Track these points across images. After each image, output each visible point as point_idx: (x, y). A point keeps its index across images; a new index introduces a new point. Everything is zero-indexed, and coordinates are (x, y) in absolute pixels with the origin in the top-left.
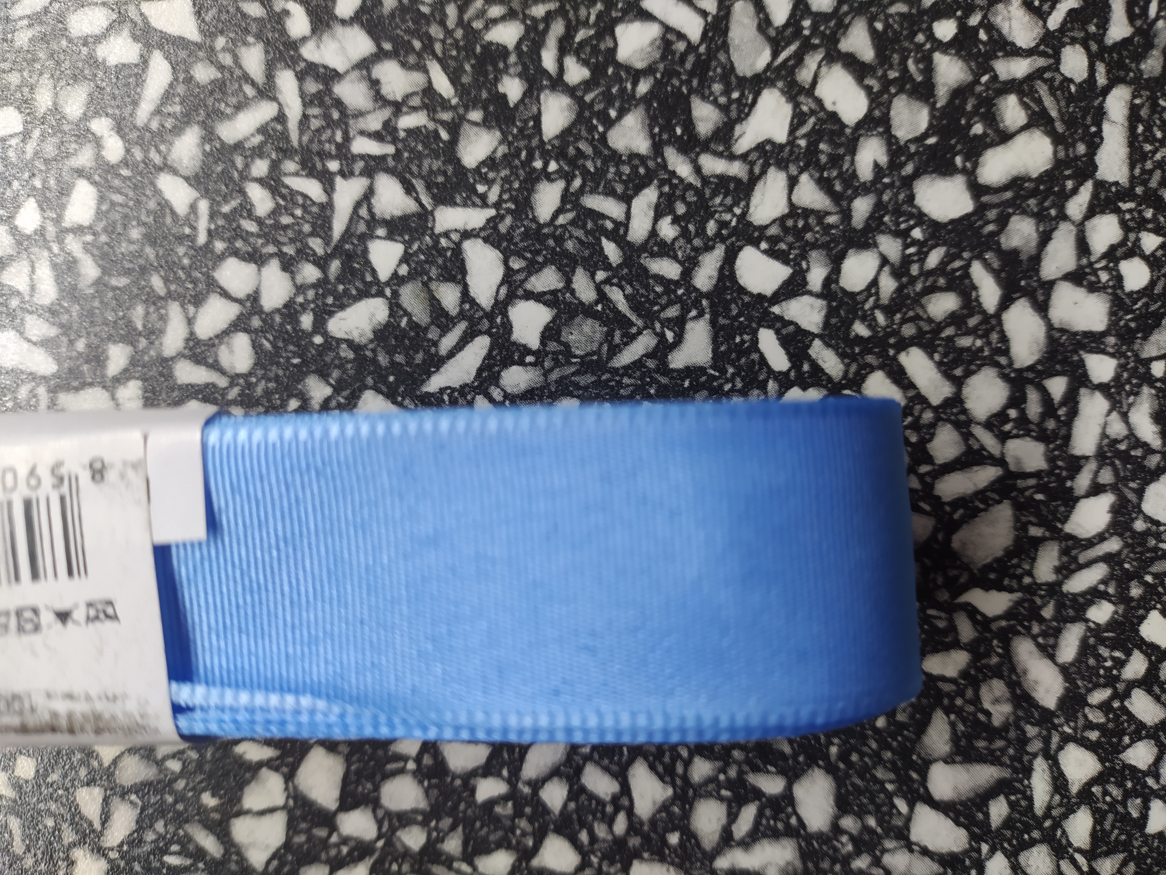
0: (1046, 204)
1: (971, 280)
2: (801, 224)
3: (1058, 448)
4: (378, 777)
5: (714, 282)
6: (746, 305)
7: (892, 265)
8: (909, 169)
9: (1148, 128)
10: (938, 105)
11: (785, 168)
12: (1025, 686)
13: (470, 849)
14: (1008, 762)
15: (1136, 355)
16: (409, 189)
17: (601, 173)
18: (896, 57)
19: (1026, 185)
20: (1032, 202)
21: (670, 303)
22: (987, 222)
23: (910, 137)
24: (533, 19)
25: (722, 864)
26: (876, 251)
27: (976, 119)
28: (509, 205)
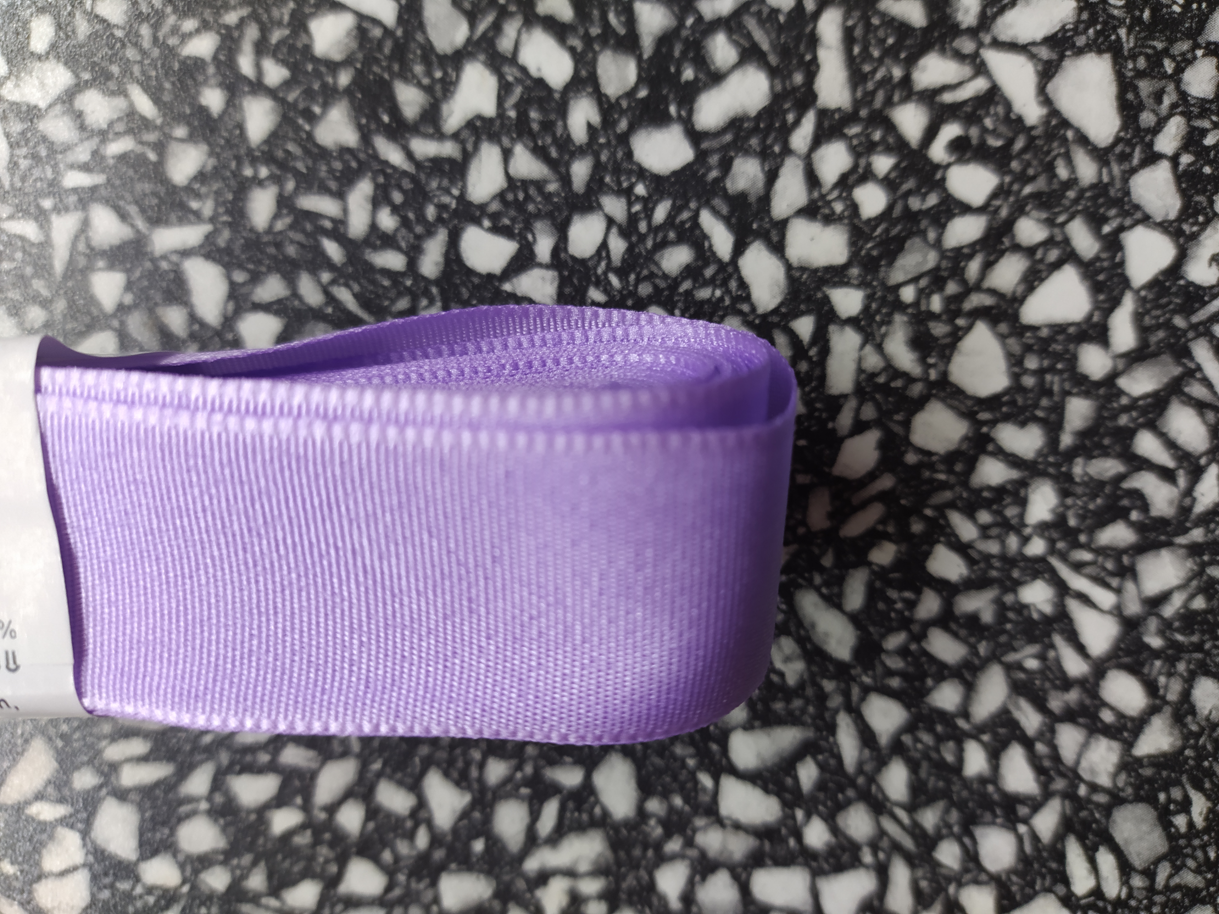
0: (769, 142)
1: (702, 231)
2: (521, 196)
3: (813, 390)
4: (174, 820)
5: (441, 268)
6: (476, 287)
7: (620, 227)
8: (623, 125)
9: (865, 49)
10: (646, 56)
11: (499, 142)
12: (815, 639)
13: (275, 882)
14: (809, 721)
15: (883, 284)
16: (123, 216)
17: (312, 171)
18: (596, 13)
19: (746, 125)
20: (754, 142)
21: (400, 295)
22: (709, 169)
23: (621, 93)
24: (227, 27)
25: (532, 865)
26: (601, 213)
27: (686, 65)
28: (225, 218)
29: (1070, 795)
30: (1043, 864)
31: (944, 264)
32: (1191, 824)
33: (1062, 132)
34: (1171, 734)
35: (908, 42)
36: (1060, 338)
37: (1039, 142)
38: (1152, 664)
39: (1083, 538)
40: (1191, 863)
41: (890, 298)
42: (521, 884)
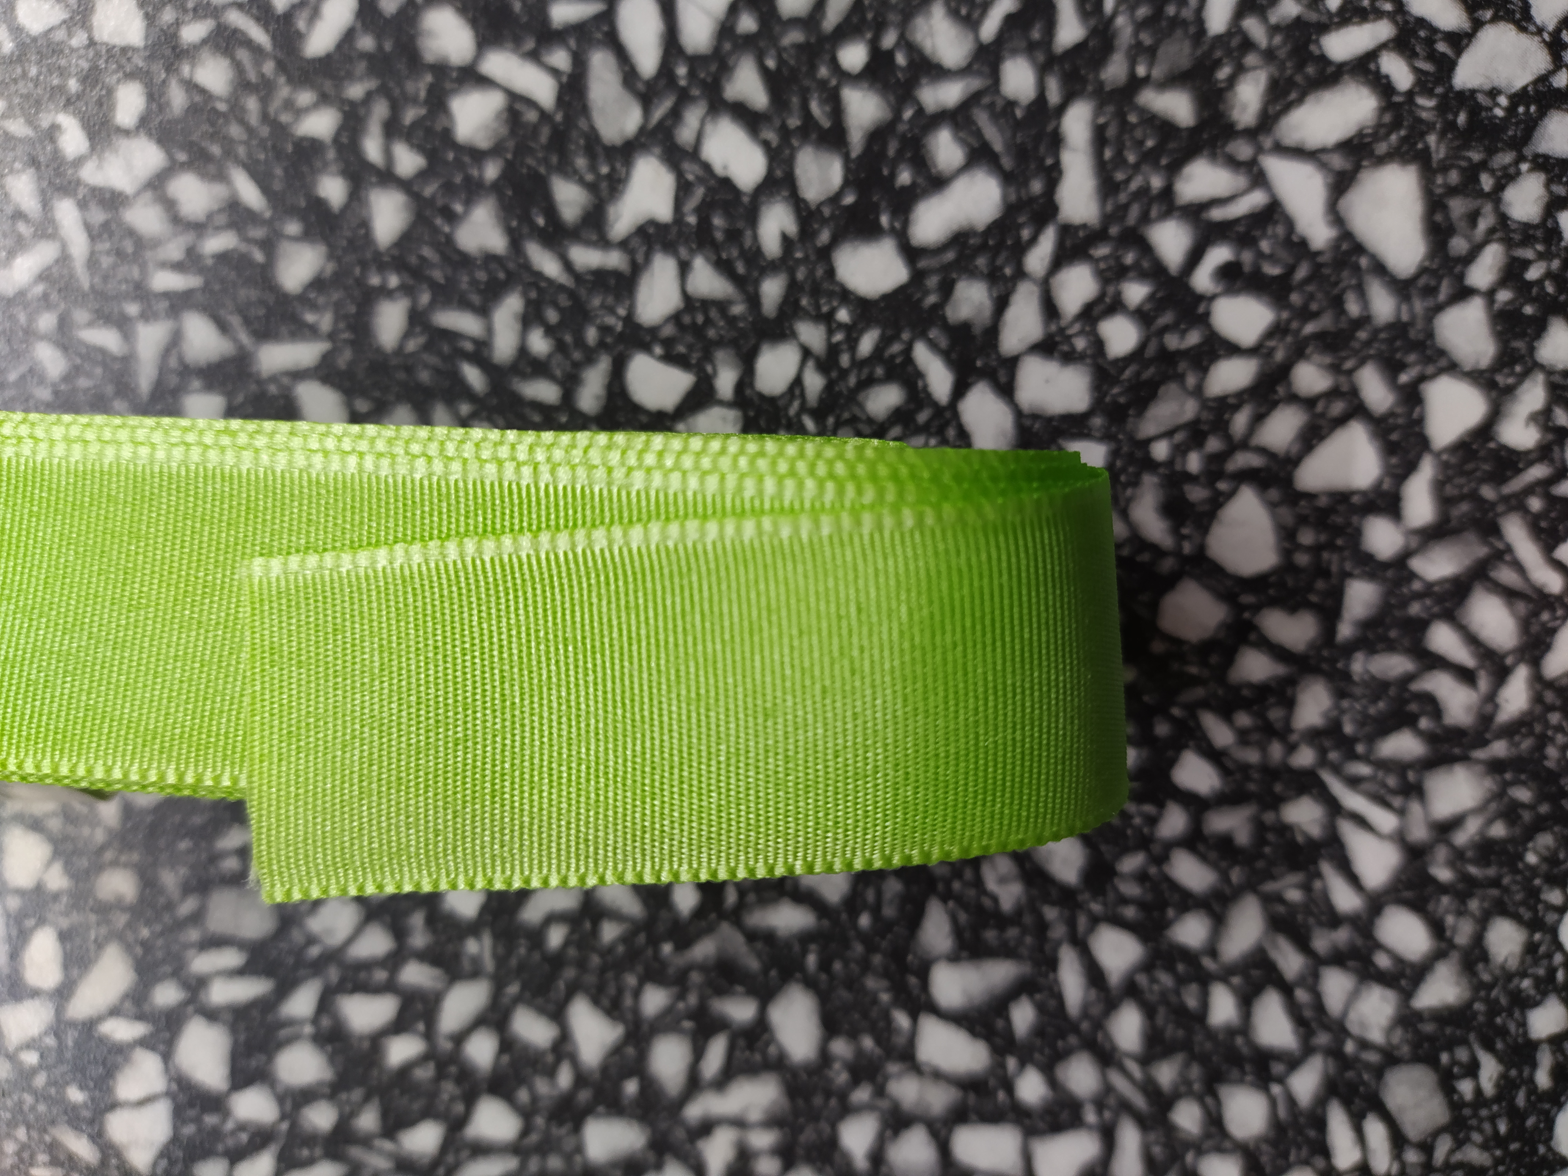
0: (999, 262)
1: (916, 367)
2: (700, 319)
4: (272, 1045)
5: (603, 402)
7: (817, 359)
8: (825, 237)
9: (1119, 153)
10: (854, 154)
11: (676, 253)
13: (390, 1123)
14: (1026, 953)
15: (1131, 437)
16: (224, 329)
17: (452, 282)
18: (795, 100)
19: (972, 241)
20: (981, 262)
22: (927, 293)
23: (822, 198)
24: (352, 104)
25: (694, 1111)
26: (795, 342)
27: (902, 167)
28: (346, 335)
29: (1335, 1053)
30: (1300, 1131)
31: (1206, 416)
32: (1478, 1091)
33: (1354, 259)
34: (1458, 984)
35: (1172, 145)
36: (1341, 508)
37: (1326, 271)
38: (1438, 900)
39: (1360, 748)
40: (1477, 1137)
41: (1139, 454)
42: (680, 1134)
